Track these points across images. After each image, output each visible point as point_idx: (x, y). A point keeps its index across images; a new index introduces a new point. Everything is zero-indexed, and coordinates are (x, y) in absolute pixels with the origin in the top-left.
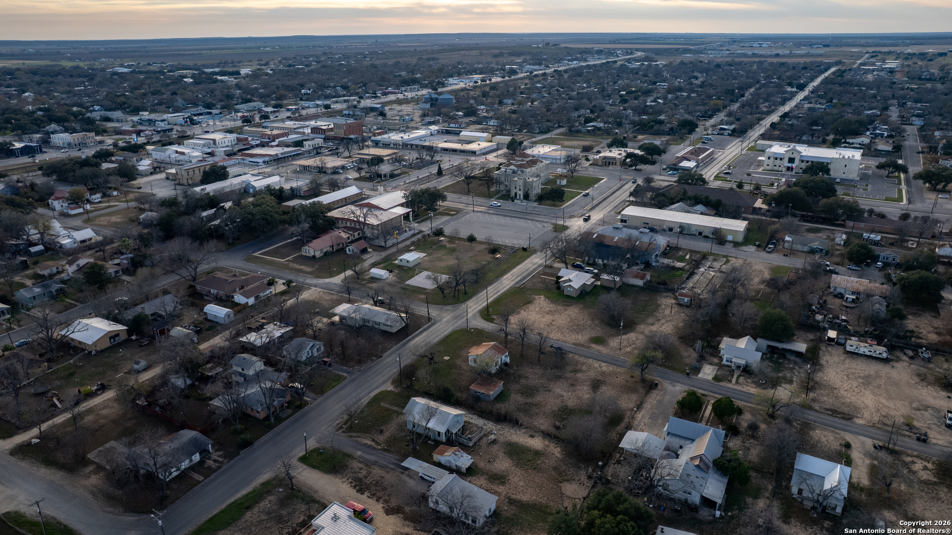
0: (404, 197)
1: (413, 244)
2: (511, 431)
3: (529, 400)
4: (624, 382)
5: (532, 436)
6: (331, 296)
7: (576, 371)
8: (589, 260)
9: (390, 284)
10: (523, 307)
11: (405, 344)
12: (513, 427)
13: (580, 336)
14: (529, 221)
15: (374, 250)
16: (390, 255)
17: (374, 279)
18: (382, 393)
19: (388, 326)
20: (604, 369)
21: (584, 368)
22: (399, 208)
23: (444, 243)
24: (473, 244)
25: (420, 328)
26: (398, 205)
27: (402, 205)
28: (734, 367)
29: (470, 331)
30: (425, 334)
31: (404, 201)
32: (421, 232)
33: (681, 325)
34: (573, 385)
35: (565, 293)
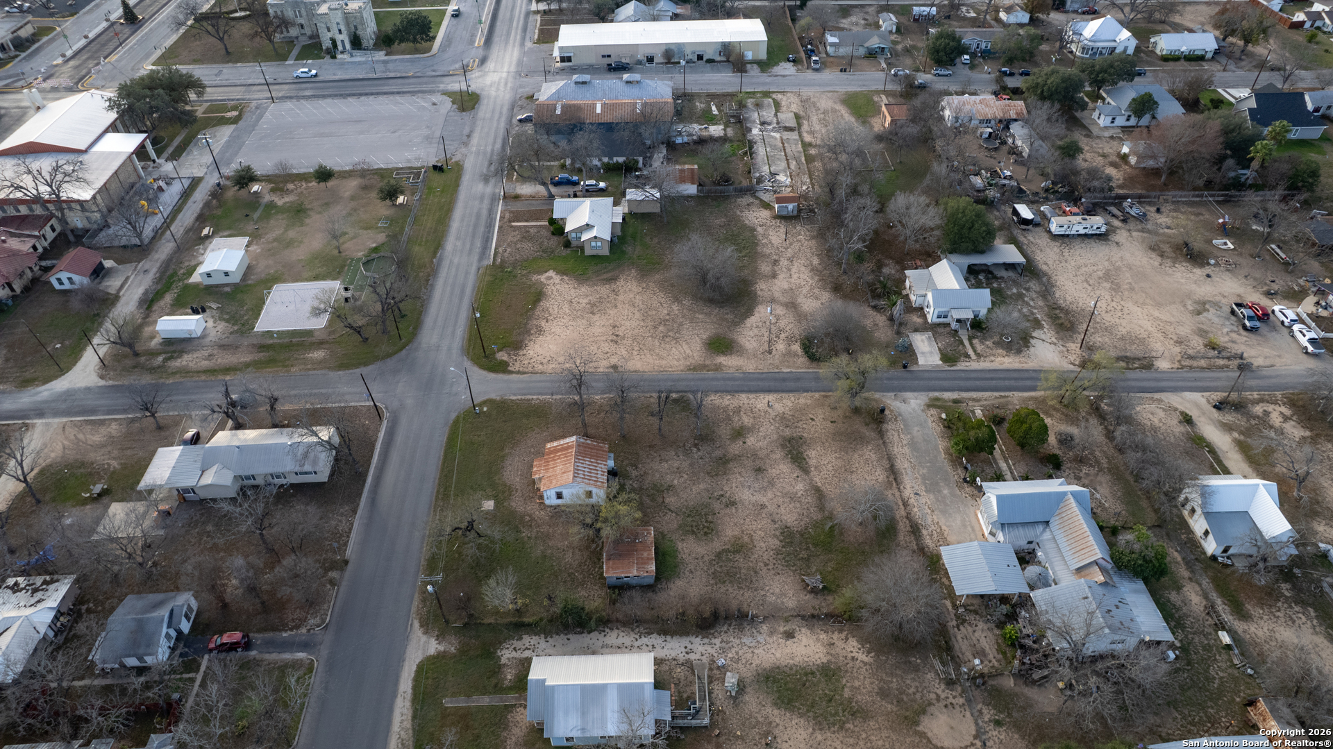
0: (111, 108)
1: (202, 219)
2: (745, 640)
3: (717, 545)
4: (829, 424)
5: (790, 635)
6: (103, 430)
7: (740, 433)
8: (573, 164)
9: (223, 347)
10: (538, 312)
11: (373, 501)
12: (741, 628)
13: (685, 347)
14: (398, 98)
15: (120, 261)
16: (167, 264)
17: (177, 346)
18: (421, 669)
19: (306, 473)
20: (779, 407)
21: (747, 421)
22: (111, 136)
23: (267, 198)
24: (331, 183)
25: (373, 445)
26: (106, 131)
27: (113, 128)
28: (954, 325)
29: (482, 412)
30: (395, 457)
31: (113, 116)
32: (195, 182)
33: (816, 261)
34: (759, 470)
35: (588, 252)
